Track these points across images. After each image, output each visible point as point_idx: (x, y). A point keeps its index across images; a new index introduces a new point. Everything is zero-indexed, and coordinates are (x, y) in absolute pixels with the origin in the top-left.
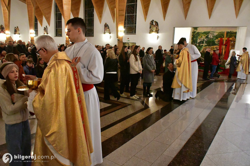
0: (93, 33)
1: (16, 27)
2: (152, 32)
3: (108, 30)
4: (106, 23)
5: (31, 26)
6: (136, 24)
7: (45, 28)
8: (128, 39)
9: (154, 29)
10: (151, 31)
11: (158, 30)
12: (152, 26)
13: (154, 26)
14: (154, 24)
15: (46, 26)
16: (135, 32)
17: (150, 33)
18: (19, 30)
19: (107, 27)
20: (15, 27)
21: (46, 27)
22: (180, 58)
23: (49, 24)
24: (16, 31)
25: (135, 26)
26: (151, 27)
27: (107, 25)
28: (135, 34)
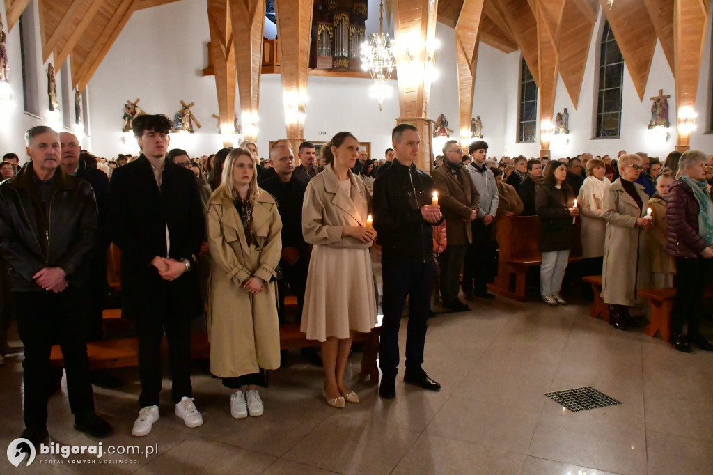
1: (476, 119)
7: (559, 114)
20: (473, 119)
21: (562, 113)
23: (576, 104)
24: (474, 129)
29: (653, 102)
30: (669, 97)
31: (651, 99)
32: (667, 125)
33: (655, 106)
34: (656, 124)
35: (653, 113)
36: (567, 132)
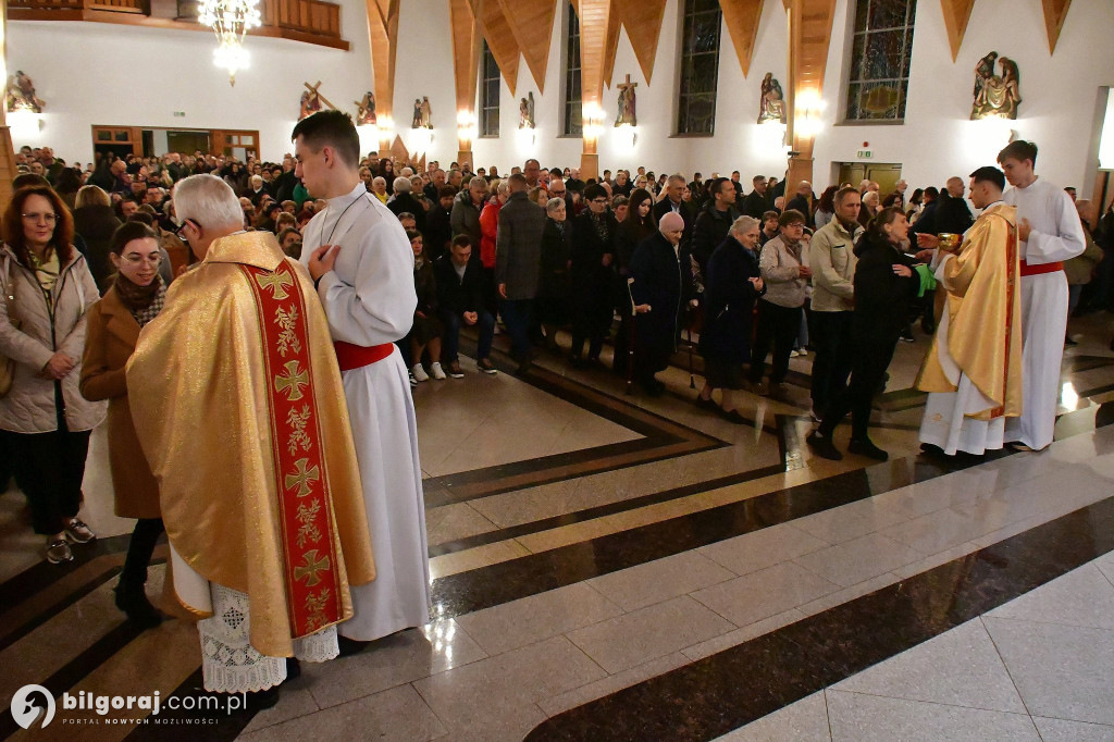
0: (711, 120)
1: (422, 101)
2: (984, 111)
3: (776, 104)
4: (770, 75)
5: (463, 96)
6: (906, 73)
7: (524, 100)
8: (866, 144)
9: (997, 96)
10: (979, 107)
11: (1017, 103)
12: (987, 81)
13: (999, 82)
14: (998, 70)
15: (531, 94)
16: (902, 115)
17: (972, 118)
18: (430, 113)
19: (774, 91)
20: (418, 101)
22: (967, 256)
23: (541, 87)
24: (419, 115)
25: (905, 86)
26: (981, 87)
27: (776, 82)
28: (902, 123)
29: (619, 90)
30: (636, 84)
31: (619, 86)
32: (634, 123)
33: (622, 97)
34: (623, 121)
35: (620, 104)
36: (533, 125)
